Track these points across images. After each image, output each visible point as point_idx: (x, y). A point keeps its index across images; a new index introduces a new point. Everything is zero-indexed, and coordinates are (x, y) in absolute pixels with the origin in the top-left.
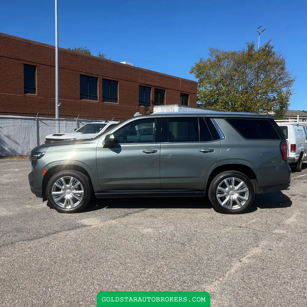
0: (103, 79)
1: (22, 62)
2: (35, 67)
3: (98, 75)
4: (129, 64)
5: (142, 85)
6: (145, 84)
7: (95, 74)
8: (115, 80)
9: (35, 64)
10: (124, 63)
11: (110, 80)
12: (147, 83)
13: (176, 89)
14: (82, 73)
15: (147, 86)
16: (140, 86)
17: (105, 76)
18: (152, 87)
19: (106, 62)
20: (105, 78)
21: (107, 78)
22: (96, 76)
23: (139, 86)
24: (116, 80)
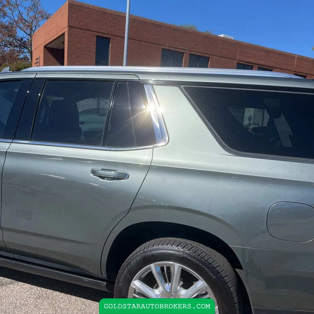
0: (190, 54)
1: (94, 33)
2: (109, 39)
3: (184, 50)
4: (228, 37)
5: (241, 62)
6: (245, 62)
7: (181, 48)
8: (205, 55)
9: (109, 36)
10: (222, 36)
11: (199, 56)
12: (247, 60)
13: (289, 68)
14: (164, 47)
15: (248, 64)
16: (238, 64)
17: (194, 50)
18: (255, 65)
19: (196, 34)
20: (193, 53)
21: (196, 53)
22: (182, 51)
23: (236, 64)
24: (207, 56)
